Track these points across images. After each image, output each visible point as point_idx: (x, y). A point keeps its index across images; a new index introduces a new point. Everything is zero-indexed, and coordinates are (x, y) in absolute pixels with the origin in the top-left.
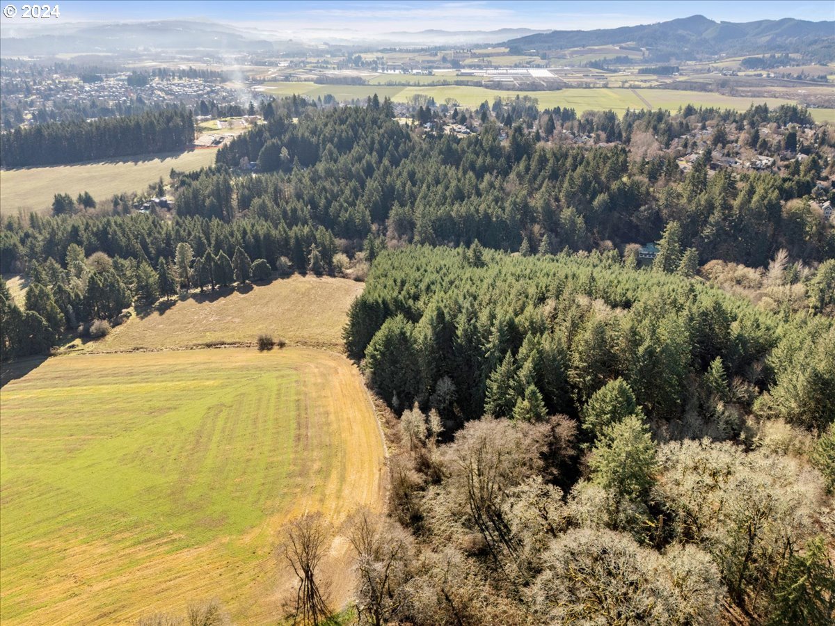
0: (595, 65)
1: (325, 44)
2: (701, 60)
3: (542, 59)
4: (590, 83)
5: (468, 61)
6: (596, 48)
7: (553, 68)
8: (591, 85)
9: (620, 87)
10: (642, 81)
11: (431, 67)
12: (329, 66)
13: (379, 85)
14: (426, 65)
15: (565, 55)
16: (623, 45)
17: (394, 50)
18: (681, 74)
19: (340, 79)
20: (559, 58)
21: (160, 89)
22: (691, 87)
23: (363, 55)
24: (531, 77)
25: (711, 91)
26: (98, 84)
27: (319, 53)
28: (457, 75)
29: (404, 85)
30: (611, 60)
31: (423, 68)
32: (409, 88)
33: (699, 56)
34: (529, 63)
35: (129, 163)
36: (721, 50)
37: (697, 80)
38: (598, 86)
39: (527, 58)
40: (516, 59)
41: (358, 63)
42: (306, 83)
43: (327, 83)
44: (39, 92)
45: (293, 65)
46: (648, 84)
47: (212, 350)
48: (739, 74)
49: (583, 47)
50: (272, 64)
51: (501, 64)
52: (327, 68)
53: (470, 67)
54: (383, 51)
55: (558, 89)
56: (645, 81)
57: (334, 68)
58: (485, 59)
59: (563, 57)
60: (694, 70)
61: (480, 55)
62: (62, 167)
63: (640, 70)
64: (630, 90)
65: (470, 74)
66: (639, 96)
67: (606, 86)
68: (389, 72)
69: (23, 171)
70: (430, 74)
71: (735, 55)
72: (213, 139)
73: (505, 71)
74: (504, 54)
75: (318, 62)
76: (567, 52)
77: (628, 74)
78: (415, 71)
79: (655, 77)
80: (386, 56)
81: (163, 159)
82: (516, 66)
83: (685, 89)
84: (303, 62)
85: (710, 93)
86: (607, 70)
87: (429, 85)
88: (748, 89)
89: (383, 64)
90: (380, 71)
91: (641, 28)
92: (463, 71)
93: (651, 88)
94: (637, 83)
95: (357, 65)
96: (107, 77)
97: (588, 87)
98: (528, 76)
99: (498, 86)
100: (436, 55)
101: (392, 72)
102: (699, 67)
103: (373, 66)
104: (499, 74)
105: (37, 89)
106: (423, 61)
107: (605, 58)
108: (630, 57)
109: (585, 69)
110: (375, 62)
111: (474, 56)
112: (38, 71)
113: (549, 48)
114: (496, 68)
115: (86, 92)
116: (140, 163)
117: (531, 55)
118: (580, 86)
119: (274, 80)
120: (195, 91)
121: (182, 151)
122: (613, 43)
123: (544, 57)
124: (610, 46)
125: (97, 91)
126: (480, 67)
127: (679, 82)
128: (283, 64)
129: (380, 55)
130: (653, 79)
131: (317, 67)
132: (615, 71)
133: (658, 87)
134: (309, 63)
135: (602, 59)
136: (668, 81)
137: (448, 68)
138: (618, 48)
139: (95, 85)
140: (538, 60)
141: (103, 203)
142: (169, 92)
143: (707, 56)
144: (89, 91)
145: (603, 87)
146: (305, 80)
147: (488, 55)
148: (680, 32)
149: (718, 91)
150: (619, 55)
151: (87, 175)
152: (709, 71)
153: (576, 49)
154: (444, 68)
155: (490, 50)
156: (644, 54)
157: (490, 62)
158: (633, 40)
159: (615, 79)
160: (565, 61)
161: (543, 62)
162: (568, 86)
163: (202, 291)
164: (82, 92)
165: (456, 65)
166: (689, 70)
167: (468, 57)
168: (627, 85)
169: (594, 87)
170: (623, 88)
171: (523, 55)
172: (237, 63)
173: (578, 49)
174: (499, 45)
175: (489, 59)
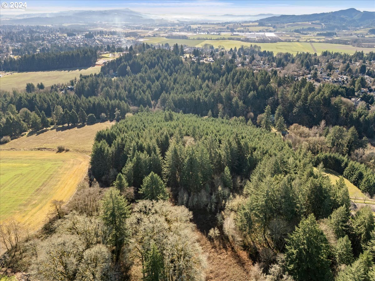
0: (297, 31)
1: (178, 20)
2: (349, 30)
4: (291, 40)
5: (239, 29)
6: (300, 23)
7: (277, 32)
8: (291, 41)
9: (305, 42)
10: (317, 39)
11: (221, 32)
12: (175, 30)
13: (194, 39)
14: (219, 30)
15: (284, 26)
16: (314, 22)
17: (207, 24)
18: (337, 36)
19: (177, 36)
20: (281, 28)
21: (98, 40)
23: (192, 26)
24: (265, 36)
25: (349, 44)
26: (73, 37)
27: (173, 24)
28: (231, 35)
29: (205, 39)
30: (306, 29)
31: (217, 32)
32: (207, 41)
33: (350, 28)
34: (266, 30)
35: (66, 71)
36: (361, 25)
37: (344, 39)
38: (294, 41)
39: (266, 28)
40: (261, 28)
41: (189, 29)
42: (163, 38)
43: (171, 38)
44: (48, 40)
45: (160, 30)
46: (318, 41)
47: (39, 151)
48: (366, 36)
49: (294, 23)
50: (151, 29)
51: (253, 30)
52: (174, 31)
53: (238, 31)
54: (202, 24)
56: (319, 39)
57: (177, 32)
58: (246, 28)
59: (284, 27)
60: (344, 34)
61: (245, 26)
62: (40, 72)
63: (317, 34)
64: (309, 43)
65: (237, 35)
66: (312, 46)
67: (298, 41)
68: (202, 33)
69: (24, 73)
70: (219, 34)
71: (367, 27)
73: (254, 34)
74: (256, 26)
75: (171, 29)
76: (285, 25)
77: (312, 36)
78: (212, 33)
79: (324, 37)
80: (202, 26)
82: (260, 31)
83: (336, 43)
84: (165, 29)
85: (347, 45)
86: (303, 33)
87: (216, 40)
88: (367, 44)
89: (199, 30)
90: (198, 33)
91: (323, 14)
92: (234, 33)
93: (320, 42)
94: (313, 40)
95: (188, 30)
96: (78, 34)
97: (290, 41)
99: (247, 40)
100: (225, 26)
101: (203, 33)
102: (347, 33)
103: (195, 31)
104: (251, 35)
105: (47, 39)
106: (218, 29)
107: (303, 28)
108: (315, 27)
109: (292, 33)
110: (196, 29)
111: (242, 26)
112: (51, 31)
113: (278, 23)
114: (250, 32)
115: (67, 40)
116: (71, 71)
117: (268, 26)
118: (286, 41)
119: (149, 36)
120: (112, 41)
121: (90, 67)
122: (309, 21)
123: (274, 27)
124: (307, 23)
125: (71, 40)
126: (243, 32)
127: (335, 40)
128: (156, 29)
129: (200, 26)
130: (323, 38)
131: (170, 31)
132: (306, 34)
133: (323, 42)
134: (167, 29)
135: (301, 28)
136: (330, 39)
137: (228, 32)
138: (310, 23)
139: (71, 38)
140: (271, 29)
141: (47, 88)
142: (101, 41)
143: (353, 27)
144: (69, 40)
145: (297, 42)
146: (162, 37)
147: (248, 26)
148: (342, 16)
149: (352, 44)
150: (310, 27)
151: (47, 75)
152: (351, 35)
153: (290, 24)
154: (227, 32)
155: (251, 24)
156: (322, 26)
157: (248, 29)
158: (319, 20)
159: (304, 38)
160: (284, 29)
161: (273, 30)
162: (280, 41)
164: (65, 40)
165: (232, 30)
166: (342, 34)
167: (239, 27)
168: (308, 41)
169: (292, 42)
170: (306, 42)
171: (265, 26)
172: (137, 29)
173: (291, 24)
174: (255, 22)
175: (248, 28)
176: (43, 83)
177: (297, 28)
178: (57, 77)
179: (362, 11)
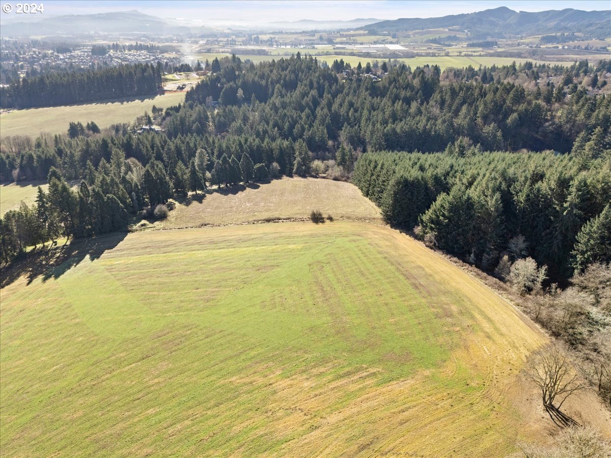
0: (434, 41)
1: (229, 29)
2: (510, 38)
3: (393, 38)
4: (435, 53)
5: (338, 40)
6: (432, 30)
7: (403, 44)
9: (458, 56)
10: (472, 52)
11: (313, 44)
12: (237, 43)
14: (308, 42)
15: (410, 35)
16: (450, 28)
17: (282, 33)
18: (499, 47)
19: (249, 51)
20: (405, 37)
21: (117, 58)
22: (510, 55)
24: (389, 49)
26: (68, 54)
27: (227, 35)
28: (334, 49)
30: (443, 38)
31: (307, 44)
33: (507, 36)
34: (383, 41)
35: (116, 103)
37: (513, 51)
38: (441, 55)
39: (382, 38)
40: (374, 38)
41: (257, 41)
42: (223, 54)
43: (239, 54)
44: (25, 60)
45: (210, 43)
46: (478, 54)
47: (271, 224)
48: (542, 46)
49: (423, 29)
51: (364, 41)
52: (235, 44)
53: (341, 43)
54: (274, 33)
55: (413, 57)
56: (474, 52)
57: (241, 45)
58: (351, 38)
59: (408, 36)
60: (507, 45)
61: (347, 35)
63: (467, 45)
64: (465, 57)
65: (343, 48)
66: (471, 59)
67: (447, 55)
68: (282, 47)
69: (32, 110)
70: (314, 48)
72: (177, 85)
73: (368, 46)
74: (364, 35)
75: (228, 41)
76: (411, 33)
77: (460, 47)
78: (302, 47)
79: (481, 49)
80: (277, 37)
81: (142, 100)
82: (375, 43)
83: (506, 56)
84: (217, 41)
86: (444, 45)
88: (552, 56)
89: (276, 42)
90: (276, 46)
91: (462, 16)
92: (337, 46)
93: (480, 56)
95: (257, 42)
96: (74, 50)
98: (387, 49)
99: (368, 55)
100: (314, 35)
101: (284, 47)
102: (510, 43)
103: (270, 42)
104: (365, 48)
105: (23, 58)
106: (305, 40)
107: (440, 37)
108: (457, 36)
109: (427, 44)
111: (342, 36)
113: (397, 30)
114: (362, 44)
115: (61, 59)
116: (125, 103)
117: (384, 35)
119: (199, 52)
120: (143, 59)
121: (156, 94)
122: (443, 27)
123: (394, 37)
124: (441, 29)
125: (69, 59)
126: (349, 43)
127: (500, 52)
128: (202, 42)
129: (272, 36)
132: (449, 46)
134: (221, 42)
135: (438, 37)
136: (491, 52)
137: (325, 44)
138: (447, 30)
139: (66, 55)
140: (390, 39)
141: (106, 130)
142: (125, 59)
143: (513, 35)
144: (63, 59)
145: (446, 56)
146: (222, 52)
147: (353, 36)
150: (450, 35)
151: (85, 112)
152: (519, 45)
153: (417, 31)
154: (322, 44)
155: (352, 32)
156: (467, 34)
157: (356, 40)
158: (457, 25)
159: (453, 50)
160: (409, 39)
161: (394, 40)
163: (219, 188)
164: (58, 59)
165: (330, 42)
167: (338, 37)
168: (462, 54)
169: (438, 56)
170: (460, 56)
171: (378, 35)
172: (168, 42)
173: (419, 31)
174: (361, 29)
175: (354, 38)
176: (95, 122)
177: (431, 37)
179: (518, 11)
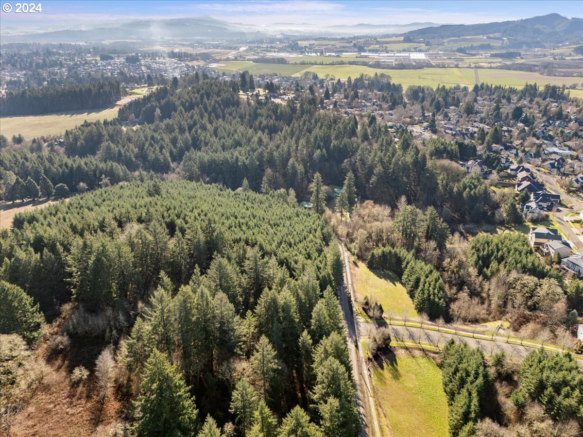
0: (460, 50)
1: (282, 34)
2: (545, 48)
3: (426, 45)
5: (372, 47)
6: (469, 37)
7: (431, 52)
8: (446, 66)
9: (467, 67)
11: (342, 51)
12: (273, 50)
13: (296, 64)
14: (341, 49)
15: (444, 43)
16: (491, 35)
17: (325, 39)
18: (522, 58)
19: (270, 59)
20: (439, 45)
21: (145, 66)
23: (299, 43)
25: (535, 71)
26: (108, 61)
27: (272, 40)
28: (357, 57)
29: (312, 64)
31: (335, 52)
32: (315, 66)
33: (547, 45)
34: (415, 48)
35: (68, 115)
36: (567, 40)
37: (531, 63)
38: (451, 66)
39: (415, 45)
40: (406, 45)
41: (294, 48)
42: (248, 62)
43: (262, 62)
44: (69, 66)
45: (251, 49)
46: (489, 65)
48: (567, 58)
49: (459, 37)
50: (235, 48)
51: (393, 49)
52: (270, 51)
53: (370, 51)
54: (316, 39)
55: (420, 68)
57: (275, 52)
58: (384, 45)
59: (442, 44)
60: (535, 55)
61: (381, 43)
63: (491, 54)
64: (473, 70)
65: (366, 57)
66: (477, 73)
67: (457, 66)
68: (313, 54)
70: (338, 56)
71: (574, 43)
72: (130, 100)
73: (393, 55)
74: (399, 42)
75: (267, 47)
76: (446, 40)
77: (483, 58)
78: (327, 54)
79: (500, 60)
80: (316, 43)
81: (90, 113)
82: (404, 51)
83: (515, 70)
84: (257, 47)
85: (533, 73)
86: (469, 54)
87: (330, 64)
88: (563, 70)
89: (310, 49)
90: (306, 54)
91: (508, 23)
92: (363, 54)
93: (491, 68)
94: (481, 64)
95: (292, 50)
96: (118, 57)
97: (444, 67)
98: (408, 58)
100: (351, 42)
101: (315, 54)
102: (539, 53)
103: (302, 50)
104: (387, 56)
105: (68, 64)
106: (340, 47)
107: (472, 45)
108: (492, 44)
109: (452, 53)
110: (306, 47)
111: (378, 43)
112: (80, 51)
113: (434, 38)
114: (387, 52)
115: (98, 66)
117: (419, 42)
118: (438, 66)
119: (228, 59)
120: (166, 67)
122: (483, 34)
124: (481, 37)
125: (104, 66)
126: (376, 51)
127: (517, 64)
128: (243, 49)
129: (312, 42)
130: (498, 62)
131: (264, 50)
132: (474, 55)
133: (501, 68)
134: (260, 48)
135: (470, 45)
136: (508, 63)
137: (354, 52)
138: (485, 38)
139: (104, 63)
140: (423, 46)
141: (27, 142)
142: (149, 67)
143: (552, 44)
144: (100, 66)
145: (455, 67)
146: (248, 60)
147: (388, 43)
148: (537, 26)
149: (539, 70)
150: (483, 43)
152: (545, 56)
153: (453, 38)
154: (351, 52)
155: (394, 39)
156: (503, 43)
157: (386, 47)
158: (499, 32)
159: (469, 60)
160: (442, 47)
161: (425, 48)
162: (429, 66)
164: (94, 66)
165: (361, 49)
166: (528, 56)
167: (373, 44)
168: (473, 65)
169: (448, 67)
170: (469, 68)
171: (413, 42)
172: (214, 48)
173: (455, 38)
174: (401, 35)
175: (387, 45)
176: (23, 135)
177: (463, 45)
178: (51, 125)
179: (570, 18)
